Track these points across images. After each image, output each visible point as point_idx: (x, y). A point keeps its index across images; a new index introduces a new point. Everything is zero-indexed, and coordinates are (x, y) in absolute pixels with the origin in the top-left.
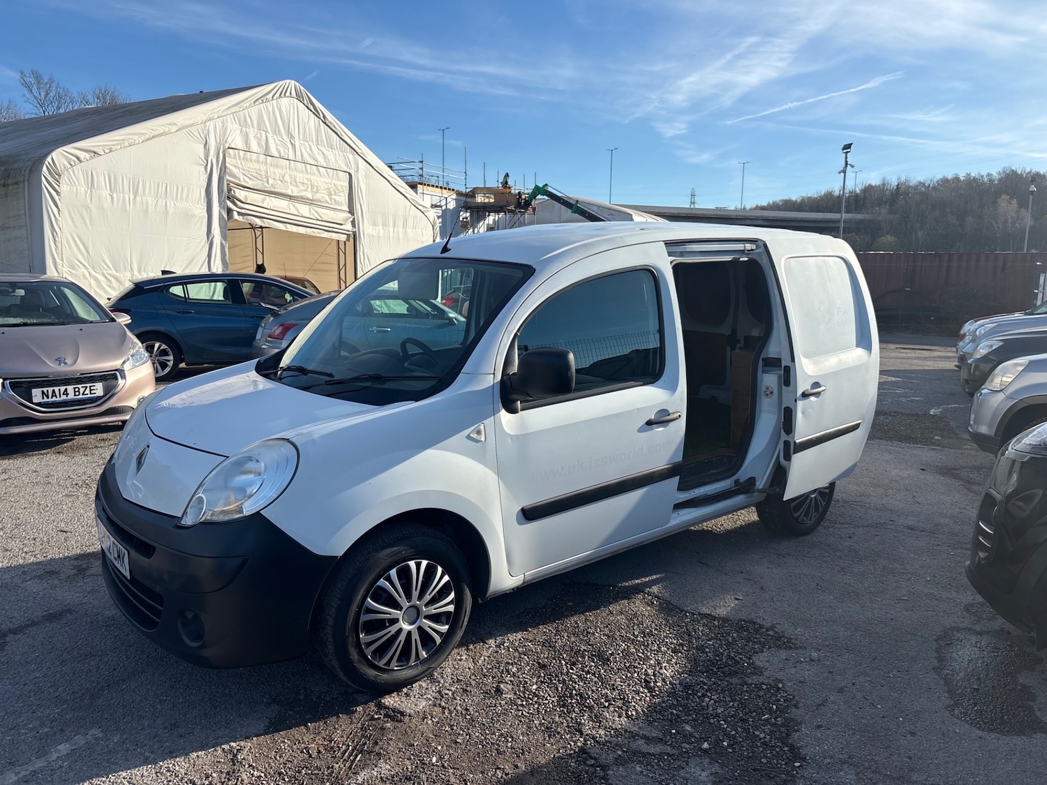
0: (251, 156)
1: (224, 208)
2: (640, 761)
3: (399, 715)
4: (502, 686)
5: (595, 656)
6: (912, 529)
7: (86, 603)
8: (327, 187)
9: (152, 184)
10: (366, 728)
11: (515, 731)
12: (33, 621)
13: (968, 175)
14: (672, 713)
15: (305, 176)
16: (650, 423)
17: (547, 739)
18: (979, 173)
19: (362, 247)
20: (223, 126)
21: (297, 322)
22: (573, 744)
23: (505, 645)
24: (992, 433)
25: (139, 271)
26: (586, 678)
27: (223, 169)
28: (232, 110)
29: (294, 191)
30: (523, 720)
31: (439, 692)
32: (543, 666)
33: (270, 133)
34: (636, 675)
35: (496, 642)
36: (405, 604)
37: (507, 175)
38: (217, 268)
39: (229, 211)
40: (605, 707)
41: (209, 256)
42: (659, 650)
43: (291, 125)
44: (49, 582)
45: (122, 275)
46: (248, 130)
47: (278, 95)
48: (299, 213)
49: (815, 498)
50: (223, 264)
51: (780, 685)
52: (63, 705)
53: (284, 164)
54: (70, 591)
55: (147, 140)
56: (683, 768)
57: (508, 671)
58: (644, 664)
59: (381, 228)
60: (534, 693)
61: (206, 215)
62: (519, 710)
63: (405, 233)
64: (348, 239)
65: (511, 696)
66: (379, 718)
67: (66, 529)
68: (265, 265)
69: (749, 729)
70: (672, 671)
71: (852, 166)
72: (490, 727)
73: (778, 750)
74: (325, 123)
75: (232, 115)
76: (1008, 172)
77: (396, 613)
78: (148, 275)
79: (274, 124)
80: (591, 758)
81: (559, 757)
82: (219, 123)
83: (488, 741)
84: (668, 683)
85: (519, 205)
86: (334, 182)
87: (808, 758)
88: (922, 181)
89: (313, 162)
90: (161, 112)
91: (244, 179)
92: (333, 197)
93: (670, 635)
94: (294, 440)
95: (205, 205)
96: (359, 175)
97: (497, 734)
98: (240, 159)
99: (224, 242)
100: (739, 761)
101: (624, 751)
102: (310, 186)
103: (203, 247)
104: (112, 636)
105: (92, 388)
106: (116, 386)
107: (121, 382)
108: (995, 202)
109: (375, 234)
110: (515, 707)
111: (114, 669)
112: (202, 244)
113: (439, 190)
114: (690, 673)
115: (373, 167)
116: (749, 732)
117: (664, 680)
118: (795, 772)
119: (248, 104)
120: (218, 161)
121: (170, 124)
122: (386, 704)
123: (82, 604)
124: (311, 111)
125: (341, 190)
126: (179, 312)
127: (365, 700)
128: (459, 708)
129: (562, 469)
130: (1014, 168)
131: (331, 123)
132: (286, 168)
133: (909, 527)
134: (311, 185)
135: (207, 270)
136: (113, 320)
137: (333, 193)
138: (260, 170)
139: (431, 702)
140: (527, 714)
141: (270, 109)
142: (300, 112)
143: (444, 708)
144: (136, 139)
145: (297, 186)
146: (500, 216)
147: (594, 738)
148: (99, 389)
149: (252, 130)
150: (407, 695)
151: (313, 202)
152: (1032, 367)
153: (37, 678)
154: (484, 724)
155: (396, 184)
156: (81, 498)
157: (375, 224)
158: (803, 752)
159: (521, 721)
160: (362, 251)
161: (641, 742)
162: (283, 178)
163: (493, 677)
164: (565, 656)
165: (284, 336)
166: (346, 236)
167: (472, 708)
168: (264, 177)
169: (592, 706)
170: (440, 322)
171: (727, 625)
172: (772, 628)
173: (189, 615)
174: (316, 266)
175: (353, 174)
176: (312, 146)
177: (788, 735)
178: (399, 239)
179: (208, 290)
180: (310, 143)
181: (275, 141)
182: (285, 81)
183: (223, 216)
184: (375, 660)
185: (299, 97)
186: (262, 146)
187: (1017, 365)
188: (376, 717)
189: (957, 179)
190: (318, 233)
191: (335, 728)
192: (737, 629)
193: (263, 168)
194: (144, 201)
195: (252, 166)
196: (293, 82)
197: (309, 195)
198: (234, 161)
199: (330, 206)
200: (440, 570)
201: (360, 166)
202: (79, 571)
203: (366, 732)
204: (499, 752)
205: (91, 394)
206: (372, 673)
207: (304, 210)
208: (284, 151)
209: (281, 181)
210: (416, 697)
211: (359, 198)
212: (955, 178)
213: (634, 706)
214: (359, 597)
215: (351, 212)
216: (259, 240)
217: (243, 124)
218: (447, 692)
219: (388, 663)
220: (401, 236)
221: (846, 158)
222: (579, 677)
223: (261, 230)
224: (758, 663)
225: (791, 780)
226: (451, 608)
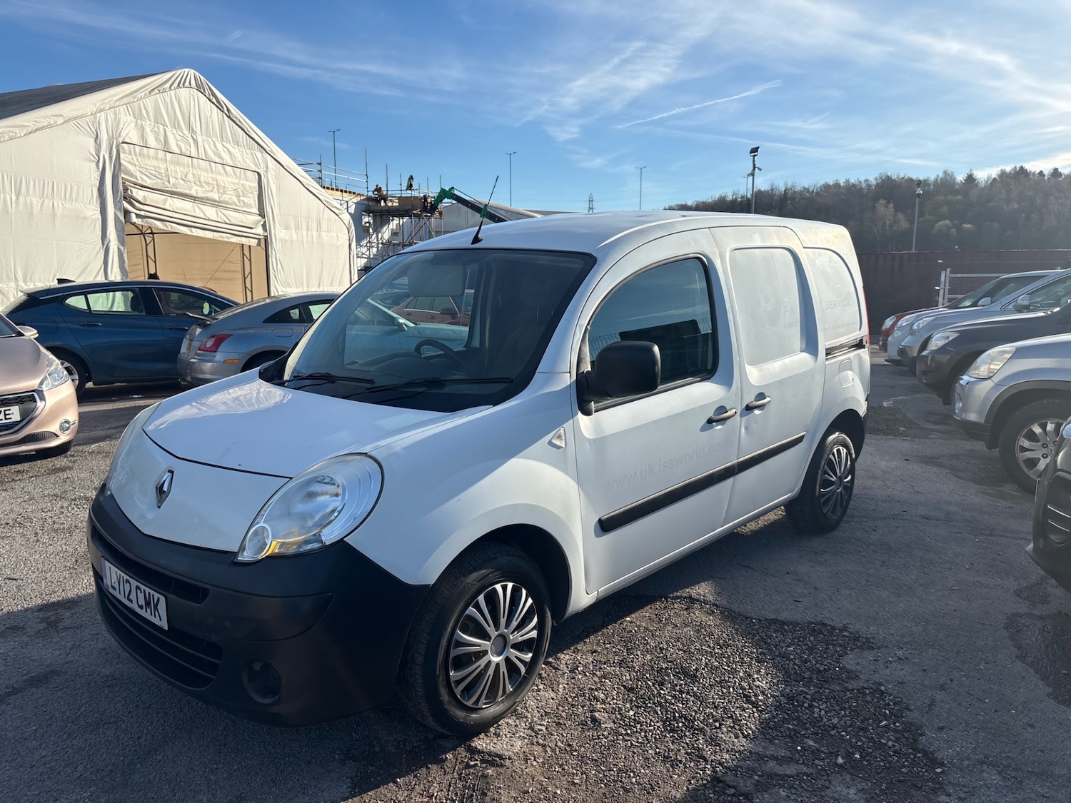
0: (148, 152)
1: (120, 209)
2: (780, 784)
3: (498, 759)
4: (597, 714)
5: (679, 672)
6: (927, 519)
7: (72, 662)
8: (234, 188)
9: (37, 182)
10: (464, 777)
11: (633, 764)
12: (14, 689)
13: (848, 181)
14: (788, 728)
15: (210, 175)
16: (710, 421)
17: (671, 770)
18: (858, 179)
19: (274, 252)
20: (115, 118)
21: (232, 333)
22: (701, 773)
23: (579, 669)
24: (982, 421)
25: (25, 281)
26: (682, 697)
27: (118, 167)
28: (126, 100)
29: (198, 192)
30: (635, 750)
31: (531, 728)
32: (631, 690)
33: (169, 127)
34: (731, 689)
35: (568, 667)
36: (493, 633)
37: (411, 178)
38: (115, 276)
39: (126, 213)
40: (716, 728)
41: (106, 262)
42: (743, 662)
43: (192, 119)
44: (16, 639)
45: (5, 286)
46: (143, 122)
47: (176, 85)
48: (205, 215)
49: (841, 492)
50: (122, 272)
51: (883, 688)
52: (90, 787)
53: (186, 162)
54: (46, 649)
55: (30, 133)
56: (828, 788)
57: (595, 698)
58: (734, 677)
59: (294, 231)
60: (635, 720)
61: (100, 217)
62: (626, 741)
63: (320, 236)
64: (259, 244)
65: (610, 725)
66: (476, 765)
67: (14, 576)
68: (158, 274)
69: (872, 737)
70: (767, 683)
71: (760, 169)
72: (604, 762)
73: (912, 757)
74: (229, 117)
75: (125, 106)
76: (884, 178)
77: (486, 644)
78: (35, 285)
79: (173, 117)
80: (730, 787)
81: (693, 789)
82: (111, 116)
83: (608, 778)
84: (769, 695)
85: (424, 209)
86: (242, 182)
87: (946, 762)
88: (806, 186)
89: (218, 160)
90: (41, 103)
91: (141, 178)
92: (241, 198)
93: (747, 644)
94: (373, 454)
95: (98, 206)
96: (269, 175)
97: (615, 769)
98: (136, 155)
99: (122, 248)
100: (879, 773)
101: (759, 776)
102: (215, 186)
103: (98, 253)
104: (120, 698)
105: (7, 412)
106: (34, 409)
107: (40, 404)
108: (874, 207)
109: (287, 238)
110: (621, 737)
111: (139, 738)
112: (97, 249)
113: (339, 193)
114: (786, 683)
115: (283, 167)
116: (875, 741)
117: (763, 693)
118: (941, 779)
119: (143, 94)
120: (111, 157)
121: (56, 116)
122: (479, 747)
123: (67, 663)
124: (213, 103)
125: (250, 191)
126: (83, 326)
127: (451, 746)
128: (559, 744)
129: (635, 474)
130: (889, 175)
131: (236, 117)
132: (188, 166)
133: (923, 517)
134: (218, 185)
135: (103, 279)
136: (20, 334)
137: (241, 194)
138: (160, 168)
139: (526, 740)
140: (637, 744)
141: (168, 100)
142: (201, 104)
143: (544, 746)
144: (17, 132)
145: (202, 187)
146: (405, 220)
147: (721, 764)
148: (15, 413)
149: (148, 122)
150: (497, 735)
151: (220, 204)
152: (1019, 353)
153: (44, 757)
154: (596, 760)
155: (308, 184)
156: (19, 540)
157: (287, 228)
158: (939, 756)
159: (635, 753)
160: (274, 256)
161: (772, 764)
162: (186, 177)
163: (583, 707)
164: (648, 675)
165: (217, 348)
166: (257, 241)
167: (574, 744)
168: (164, 175)
169: (703, 728)
170: (388, 328)
171: (798, 629)
172: (845, 628)
173: (257, 667)
174: (218, 275)
175: (263, 176)
176: (216, 142)
177: (915, 740)
178: (313, 243)
179: (106, 301)
180: (214, 139)
181: (175, 137)
182: (184, 70)
183: (119, 219)
184: (464, 698)
185: (200, 88)
186: (160, 141)
187: (1004, 352)
188: (472, 763)
189: (837, 185)
190: (228, 238)
191: (429, 782)
192: (811, 632)
193: (163, 166)
194: (28, 201)
195: (149, 163)
196: (192, 71)
197: (216, 197)
198: (130, 157)
199: (239, 208)
200: (524, 592)
201: (270, 166)
202: (48, 624)
203: (467, 782)
204: (627, 791)
205: (6, 419)
206: (460, 714)
207: (211, 212)
208: (186, 148)
209: (184, 180)
210: (508, 736)
211: (269, 199)
212: (837, 184)
213: (746, 724)
214: (449, 629)
215: (262, 214)
216: (150, 247)
217: (138, 116)
218: (540, 727)
219: (477, 702)
220: (315, 240)
221: (754, 161)
222: (674, 697)
223: (151, 235)
224: (848, 667)
225: (940, 788)
226: (534, 634)
